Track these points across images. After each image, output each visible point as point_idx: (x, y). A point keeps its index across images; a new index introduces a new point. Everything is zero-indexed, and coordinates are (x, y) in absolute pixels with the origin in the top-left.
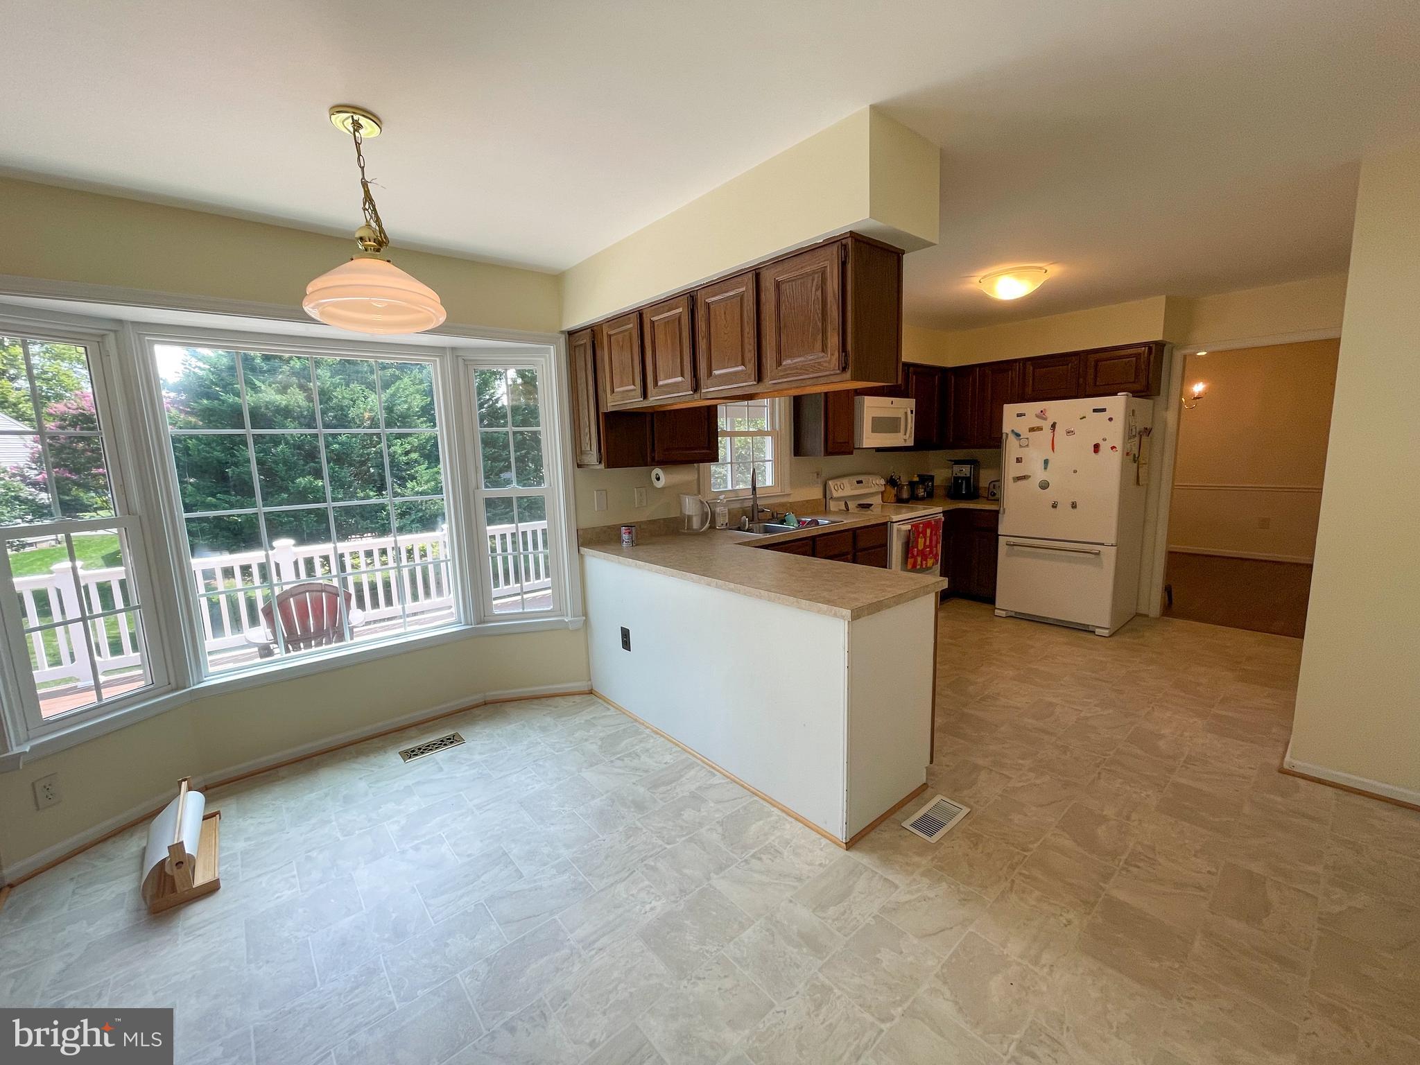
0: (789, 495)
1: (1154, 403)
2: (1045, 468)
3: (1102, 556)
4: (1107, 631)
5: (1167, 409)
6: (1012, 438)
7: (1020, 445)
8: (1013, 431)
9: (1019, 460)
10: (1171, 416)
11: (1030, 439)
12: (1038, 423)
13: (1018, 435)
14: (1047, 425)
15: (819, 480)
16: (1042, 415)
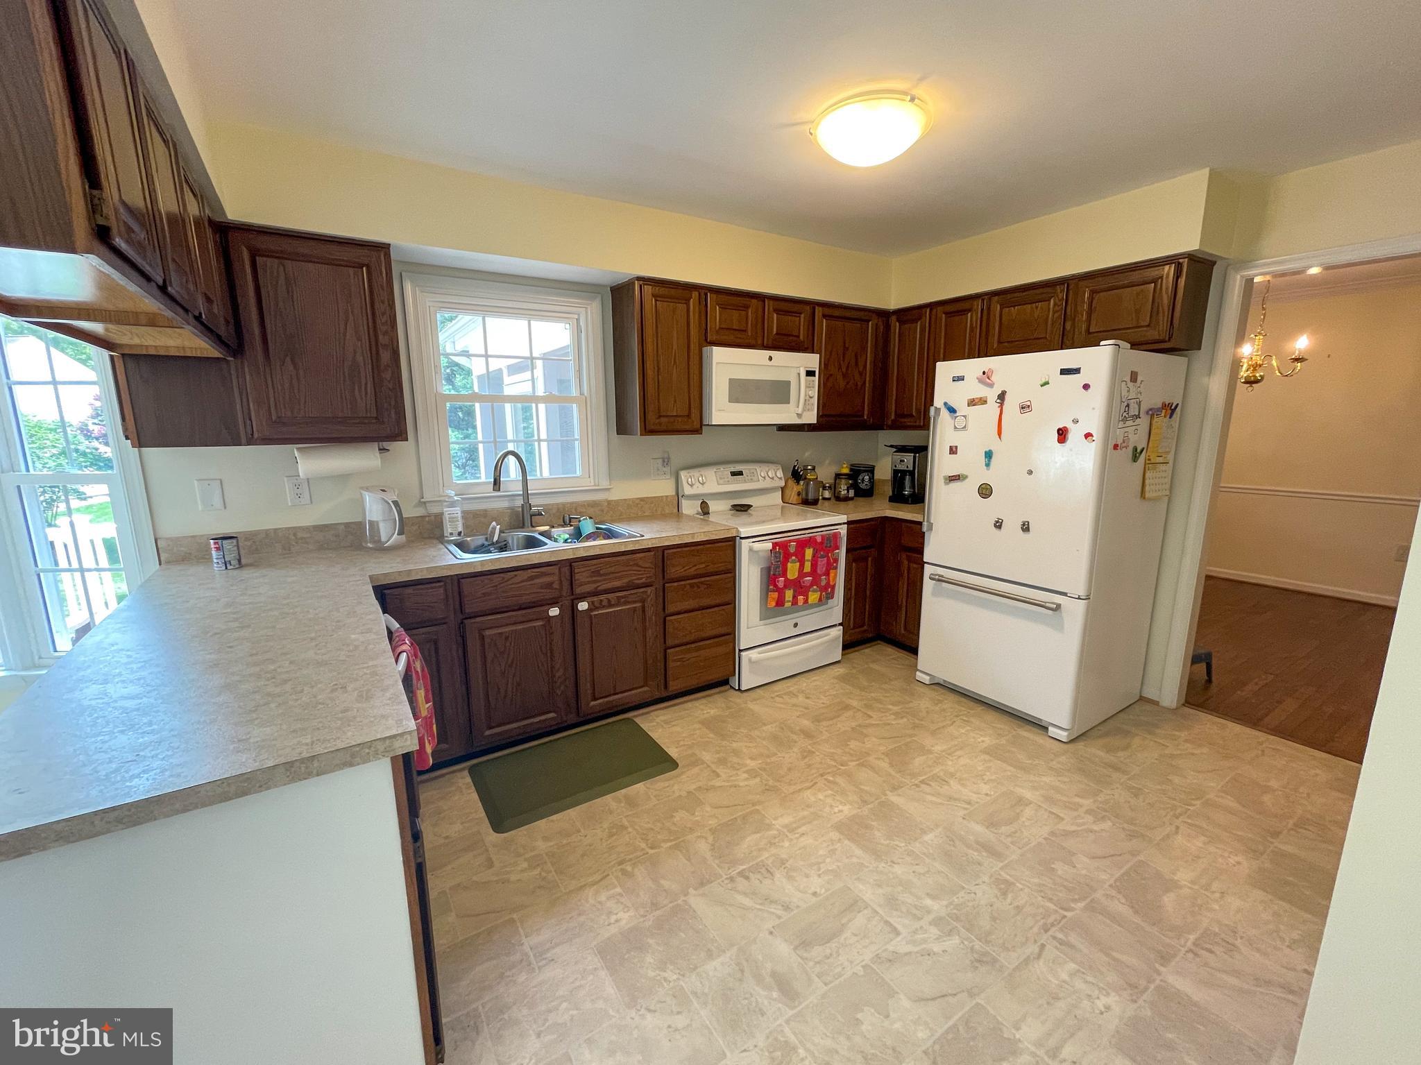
0: (608, 490)
1: (1189, 360)
2: (988, 465)
3: (1064, 615)
4: (1065, 734)
5: (1210, 372)
6: (944, 413)
7: (955, 428)
8: (945, 404)
9: (953, 451)
10: (1216, 386)
11: (970, 418)
12: (980, 391)
13: (952, 410)
14: (992, 395)
15: (667, 469)
16: (986, 378)
